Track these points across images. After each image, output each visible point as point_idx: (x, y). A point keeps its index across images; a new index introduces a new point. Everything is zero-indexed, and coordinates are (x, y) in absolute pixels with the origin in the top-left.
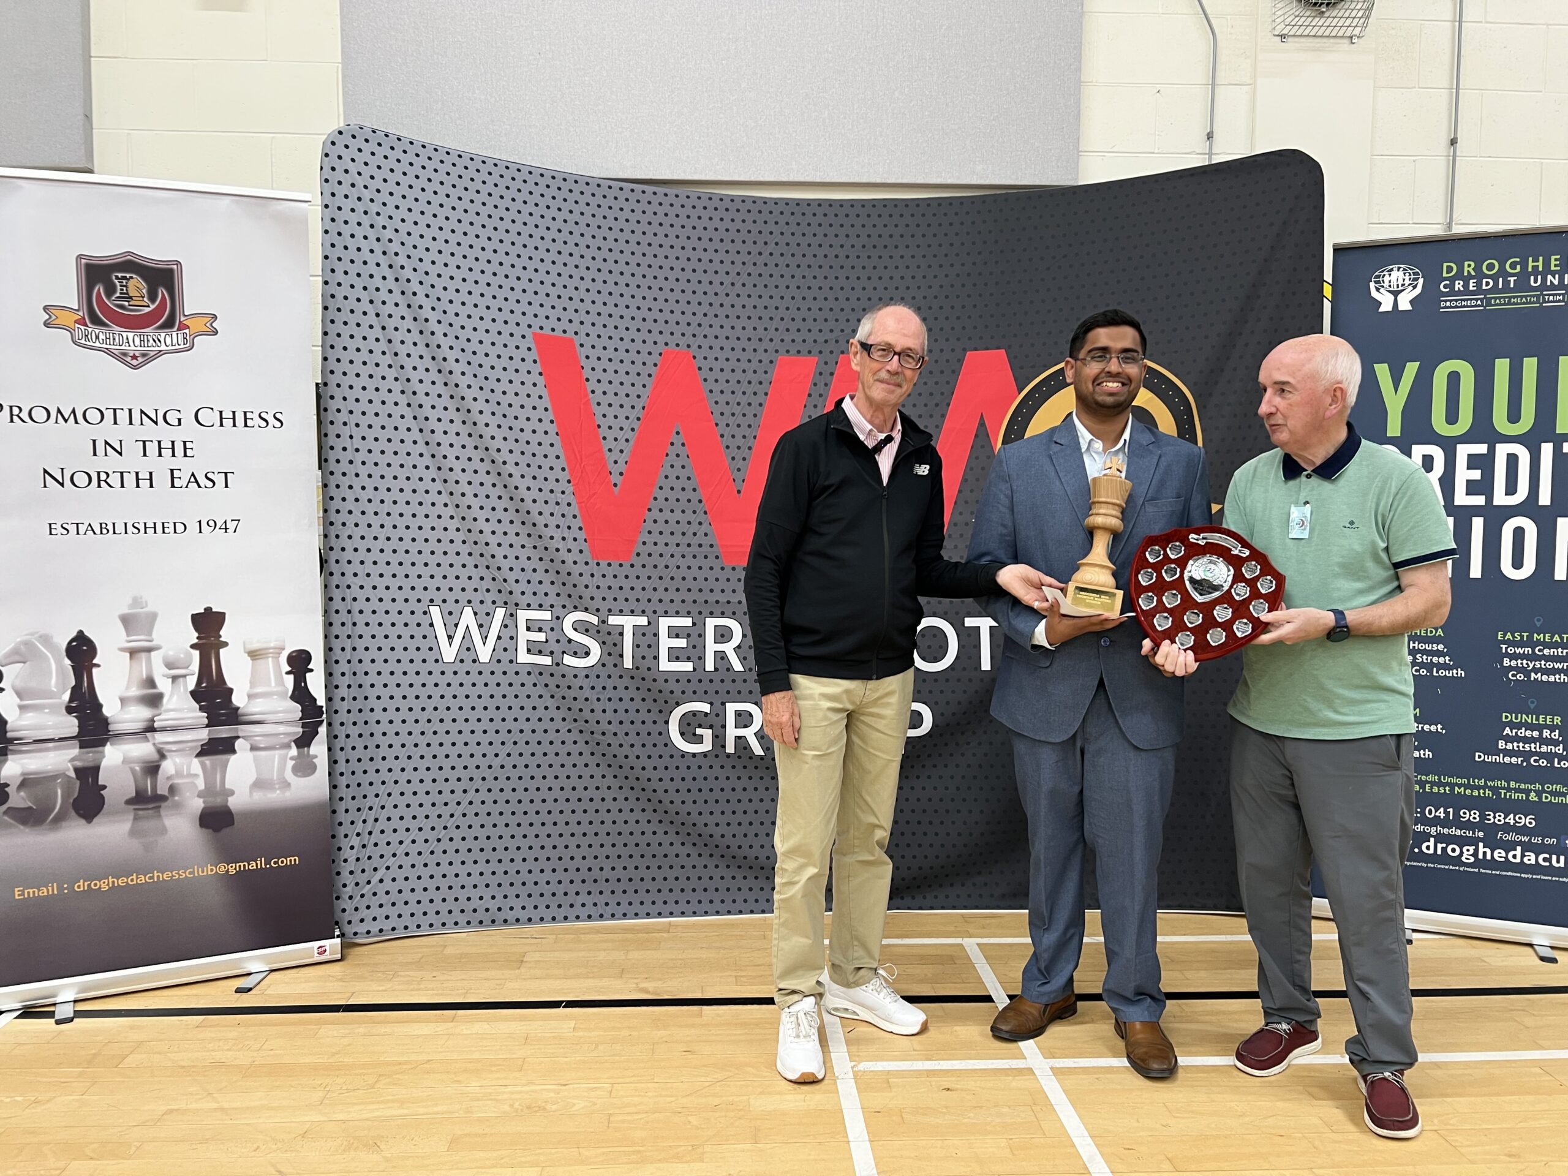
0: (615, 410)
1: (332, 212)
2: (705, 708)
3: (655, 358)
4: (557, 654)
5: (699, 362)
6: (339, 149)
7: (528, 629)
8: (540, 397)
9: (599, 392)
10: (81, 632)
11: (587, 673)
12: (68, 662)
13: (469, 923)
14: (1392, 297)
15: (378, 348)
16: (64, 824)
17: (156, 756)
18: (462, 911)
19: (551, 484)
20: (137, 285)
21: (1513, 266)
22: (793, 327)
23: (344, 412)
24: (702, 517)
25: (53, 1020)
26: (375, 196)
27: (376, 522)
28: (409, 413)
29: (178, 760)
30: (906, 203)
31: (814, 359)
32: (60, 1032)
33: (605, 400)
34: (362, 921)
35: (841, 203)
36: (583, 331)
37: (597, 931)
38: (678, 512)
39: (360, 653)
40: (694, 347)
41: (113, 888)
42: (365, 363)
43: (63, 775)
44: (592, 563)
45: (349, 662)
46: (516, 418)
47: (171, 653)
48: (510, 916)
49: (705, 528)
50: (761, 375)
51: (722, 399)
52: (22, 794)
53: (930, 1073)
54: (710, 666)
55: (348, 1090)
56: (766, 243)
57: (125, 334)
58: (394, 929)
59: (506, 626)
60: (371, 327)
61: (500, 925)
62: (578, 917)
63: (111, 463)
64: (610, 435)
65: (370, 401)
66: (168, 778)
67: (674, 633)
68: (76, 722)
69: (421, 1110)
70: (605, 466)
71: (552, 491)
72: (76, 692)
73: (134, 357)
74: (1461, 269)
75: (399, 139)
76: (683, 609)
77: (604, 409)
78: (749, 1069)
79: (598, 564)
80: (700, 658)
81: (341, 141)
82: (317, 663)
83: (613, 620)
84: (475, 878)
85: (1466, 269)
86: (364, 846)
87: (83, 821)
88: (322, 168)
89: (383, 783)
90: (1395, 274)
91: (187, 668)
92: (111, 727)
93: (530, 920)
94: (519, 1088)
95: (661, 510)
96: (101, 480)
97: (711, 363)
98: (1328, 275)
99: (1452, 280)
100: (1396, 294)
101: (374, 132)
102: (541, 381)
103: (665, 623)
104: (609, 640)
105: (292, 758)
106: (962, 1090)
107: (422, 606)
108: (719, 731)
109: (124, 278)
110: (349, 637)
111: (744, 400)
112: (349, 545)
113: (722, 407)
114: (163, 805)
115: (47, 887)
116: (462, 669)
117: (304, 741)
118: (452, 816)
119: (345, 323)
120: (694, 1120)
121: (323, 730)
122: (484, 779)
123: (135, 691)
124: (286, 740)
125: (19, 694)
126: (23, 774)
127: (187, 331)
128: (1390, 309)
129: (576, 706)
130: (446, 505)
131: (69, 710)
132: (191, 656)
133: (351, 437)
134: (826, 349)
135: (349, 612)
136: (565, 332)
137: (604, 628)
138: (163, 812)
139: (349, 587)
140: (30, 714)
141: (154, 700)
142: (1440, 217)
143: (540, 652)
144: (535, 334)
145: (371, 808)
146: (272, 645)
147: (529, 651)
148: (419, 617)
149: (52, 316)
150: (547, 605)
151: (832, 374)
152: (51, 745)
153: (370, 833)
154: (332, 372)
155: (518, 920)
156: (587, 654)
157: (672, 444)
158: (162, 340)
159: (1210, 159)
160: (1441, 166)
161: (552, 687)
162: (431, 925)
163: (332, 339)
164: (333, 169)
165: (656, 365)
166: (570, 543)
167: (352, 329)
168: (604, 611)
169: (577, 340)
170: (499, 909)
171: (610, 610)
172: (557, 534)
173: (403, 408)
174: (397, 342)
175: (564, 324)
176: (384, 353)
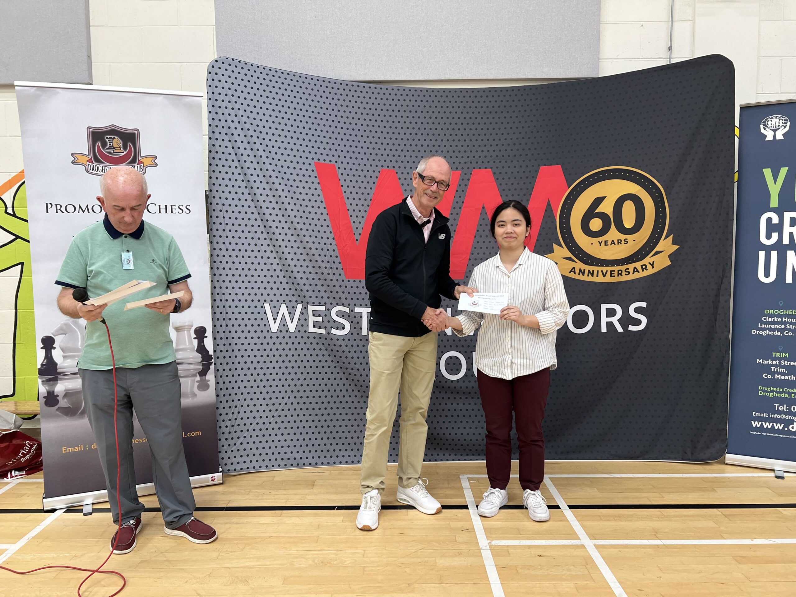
1: (213, 102)
3: (377, 174)
4: (328, 328)
5: (399, 175)
6: (216, 70)
7: (314, 315)
8: (319, 195)
9: (348, 192)
11: (344, 337)
13: (286, 465)
14: (772, 133)
15: (236, 171)
18: (282, 459)
19: (325, 240)
20: (117, 142)
22: (448, 155)
23: (220, 205)
25: (82, 514)
26: (234, 93)
27: (237, 260)
28: (252, 205)
30: (507, 89)
32: (86, 520)
34: (232, 464)
35: (473, 90)
36: (340, 160)
37: (351, 469)
39: (230, 328)
40: (397, 167)
42: (230, 179)
44: (346, 280)
45: (224, 332)
46: (307, 206)
48: (307, 462)
52: (65, 400)
53: (530, 547)
55: (231, 552)
56: (433, 112)
57: (112, 167)
58: (248, 468)
59: (303, 314)
60: (233, 161)
61: (301, 466)
62: (341, 463)
64: (354, 214)
65: (233, 199)
69: (268, 563)
70: (352, 230)
71: (325, 244)
75: (246, 64)
77: (350, 201)
78: (435, 544)
79: (349, 281)
81: (217, 65)
82: (209, 333)
83: (357, 310)
84: (289, 442)
86: (233, 426)
88: (207, 80)
89: (242, 394)
90: (774, 120)
93: (316, 464)
94: (317, 552)
97: (405, 176)
100: (775, 131)
101: (233, 60)
102: (319, 187)
104: (355, 320)
105: (197, 382)
106: (548, 556)
107: (260, 304)
109: (111, 138)
110: (224, 319)
112: (224, 273)
115: (78, 447)
116: (281, 335)
117: (203, 373)
118: (277, 410)
119: (220, 159)
120: (408, 570)
121: (212, 367)
122: (292, 391)
124: (194, 372)
125: (63, 350)
126: (65, 390)
127: (142, 165)
128: (771, 139)
129: (338, 355)
130: (272, 252)
133: (224, 217)
134: (466, 167)
135: (224, 307)
136: (330, 161)
137: (352, 314)
139: (224, 294)
140: (69, 360)
143: (320, 327)
144: (315, 163)
145: (236, 407)
146: (187, 324)
147: (314, 326)
148: (259, 309)
149: (75, 158)
150: (323, 303)
151: (469, 180)
153: (236, 419)
154: (214, 184)
155: (310, 464)
156: (344, 328)
159: (670, 61)
161: (326, 344)
162: (267, 466)
163: (213, 167)
164: (213, 80)
165: (377, 177)
166: (335, 271)
167: (223, 162)
168: (352, 305)
169: (337, 166)
170: (301, 458)
171: (355, 305)
172: (328, 266)
173: (249, 203)
174: (246, 168)
175: (330, 157)
176: (239, 174)
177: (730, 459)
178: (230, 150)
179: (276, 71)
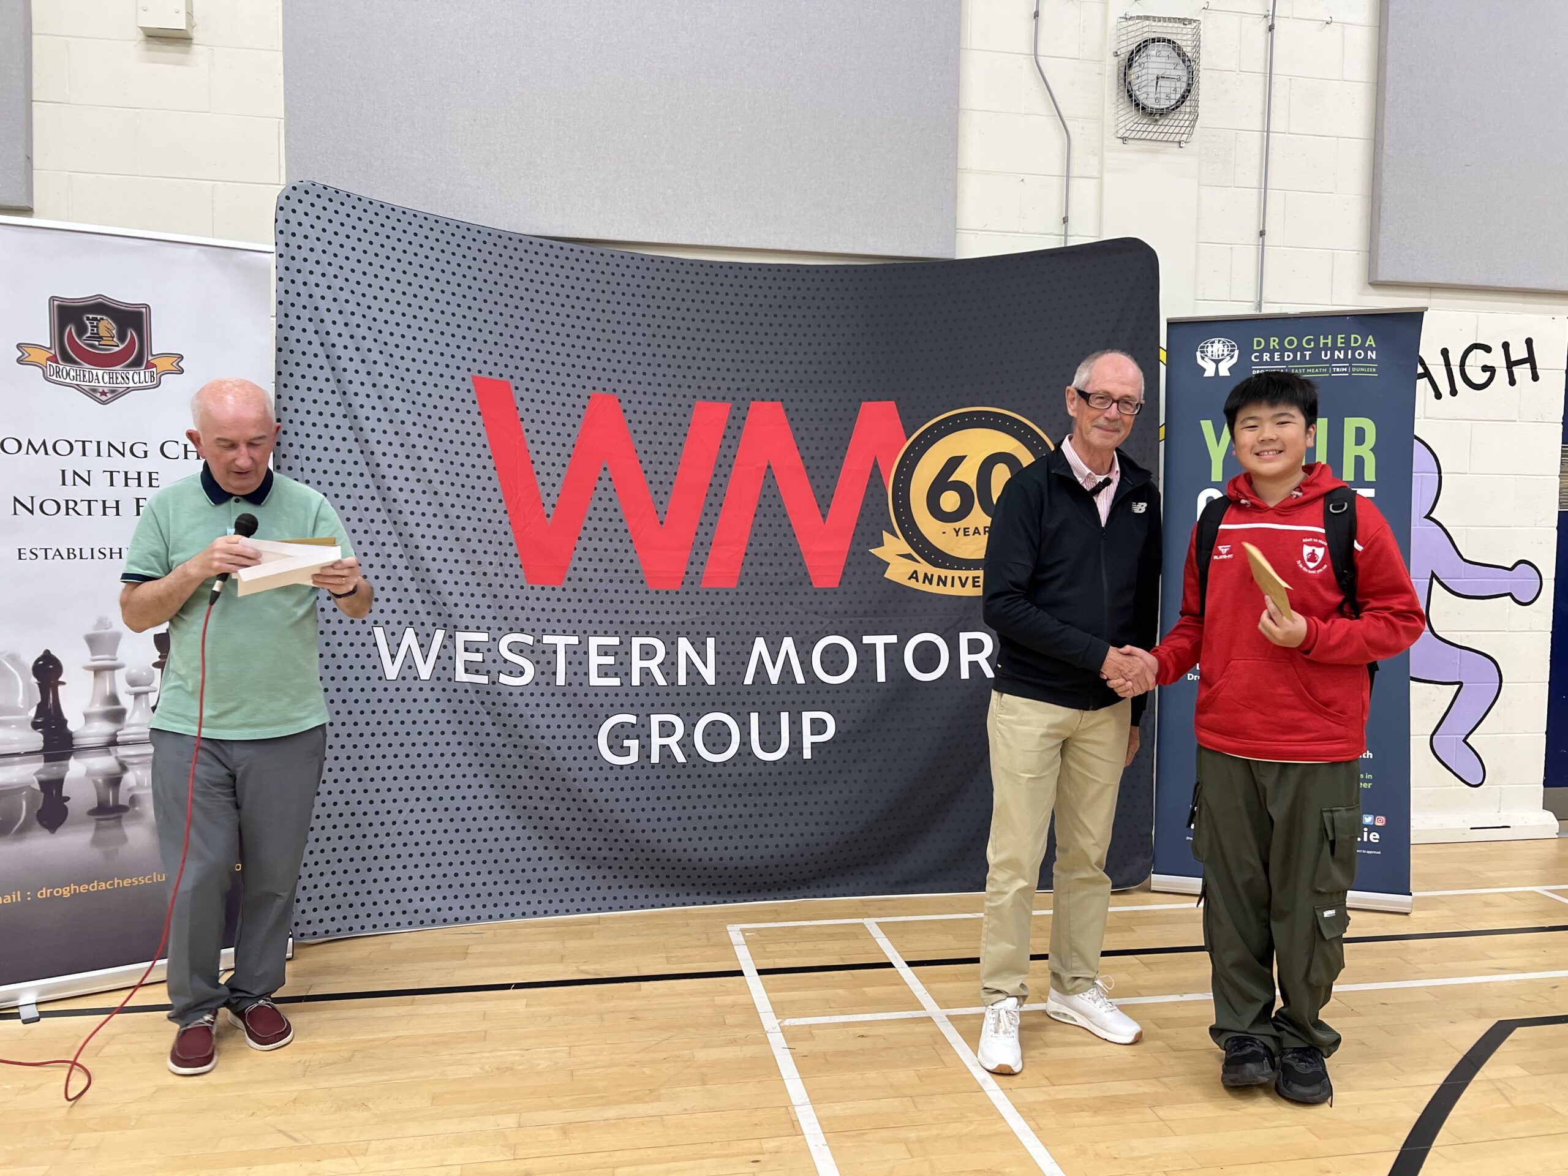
0: (547, 447)
1: (286, 261)
2: (632, 719)
3: (584, 401)
4: (494, 673)
5: (624, 405)
6: (293, 204)
7: (466, 650)
8: (479, 435)
9: (533, 431)
10: (47, 652)
11: (522, 691)
12: (34, 680)
13: (410, 923)
14: (1214, 365)
15: (328, 387)
16: (30, 834)
17: (117, 769)
18: (404, 912)
19: (489, 514)
20: (107, 326)
21: (1308, 342)
22: (709, 375)
23: (297, 446)
24: (628, 546)
25: (19, 1021)
26: (327, 247)
28: (356, 447)
29: (139, 773)
31: (728, 404)
32: (30, 1031)
33: (538, 439)
34: (309, 922)
35: (750, 267)
36: (517, 374)
37: (532, 926)
38: (606, 541)
40: (620, 391)
41: (75, 896)
42: (316, 401)
43: (27, 787)
44: (527, 587)
46: (457, 453)
47: (134, 671)
48: (450, 915)
49: (631, 555)
50: (680, 418)
51: (645, 439)
53: (845, 1025)
54: (636, 681)
56: (683, 300)
57: (94, 372)
58: (339, 930)
59: (445, 647)
60: (323, 368)
61: (440, 924)
62: (513, 915)
63: (80, 492)
64: (543, 470)
65: (320, 437)
66: (130, 790)
67: (603, 651)
68: (41, 737)
70: (539, 498)
71: (490, 521)
72: (42, 708)
73: (103, 393)
74: (1267, 343)
75: (348, 196)
76: (611, 629)
77: (537, 446)
78: (690, 1029)
79: (532, 588)
80: (627, 674)
81: (295, 196)
83: (547, 639)
84: (416, 881)
85: (1272, 343)
87: (46, 832)
88: (276, 220)
90: (1216, 345)
91: (149, 685)
92: (75, 742)
93: (468, 919)
94: (487, 1054)
95: (590, 539)
96: (69, 507)
97: (635, 405)
98: (1163, 343)
99: (1261, 352)
100: (1217, 362)
101: (325, 188)
102: (479, 420)
103: (594, 642)
104: (544, 659)
106: (875, 1036)
107: (367, 628)
108: (645, 742)
109: (95, 319)
111: (665, 440)
113: (645, 446)
114: (125, 815)
115: (10, 895)
116: (404, 686)
118: (394, 823)
119: (299, 364)
120: (647, 1070)
122: (424, 788)
123: (98, 708)
127: (154, 370)
128: (1212, 374)
129: (511, 720)
130: (390, 533)
131: (35, 726)
132: (153, 673)
133: (302, 469)
134: (739, 396)
136: (501, 375)
137: (539, 647)
138: (124, 823)
141: (117, 716)
142: (1251, 295)
143: (477, 672)
144: (473, 377)
147: (466, 671)
148: (363, 637)
149: (25, 354)
150: (484, 628)
151: (744, 418)
152: (17, 759)
154: (285, 409)
155: (456, 919)
156: (522, 673)
157: (600, 479)
158: (130, 377)
159: (1065, 242)
160: (1252, 253)
161: (488, 704)
162: (375, 926)
163: (285, 378)
164: (287, 221)
165: (584, 407)
166: (507, 569)
167: (303, 369)
168: (539, 632)
169: (513, 383)
170: (439, 910)
171: (544, 631)
172: (496, 560)
173: (351, 444)
174: (345, 382)
175: (500, 368)
176: (333, 392)
177: (1158, 883)
178: (316, 348)
179: (404, 213)
